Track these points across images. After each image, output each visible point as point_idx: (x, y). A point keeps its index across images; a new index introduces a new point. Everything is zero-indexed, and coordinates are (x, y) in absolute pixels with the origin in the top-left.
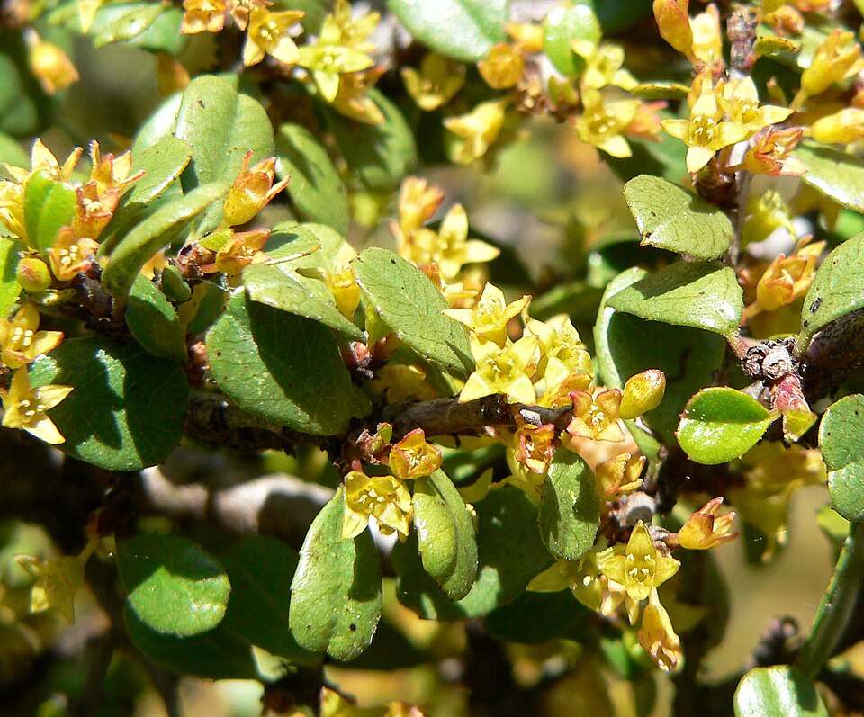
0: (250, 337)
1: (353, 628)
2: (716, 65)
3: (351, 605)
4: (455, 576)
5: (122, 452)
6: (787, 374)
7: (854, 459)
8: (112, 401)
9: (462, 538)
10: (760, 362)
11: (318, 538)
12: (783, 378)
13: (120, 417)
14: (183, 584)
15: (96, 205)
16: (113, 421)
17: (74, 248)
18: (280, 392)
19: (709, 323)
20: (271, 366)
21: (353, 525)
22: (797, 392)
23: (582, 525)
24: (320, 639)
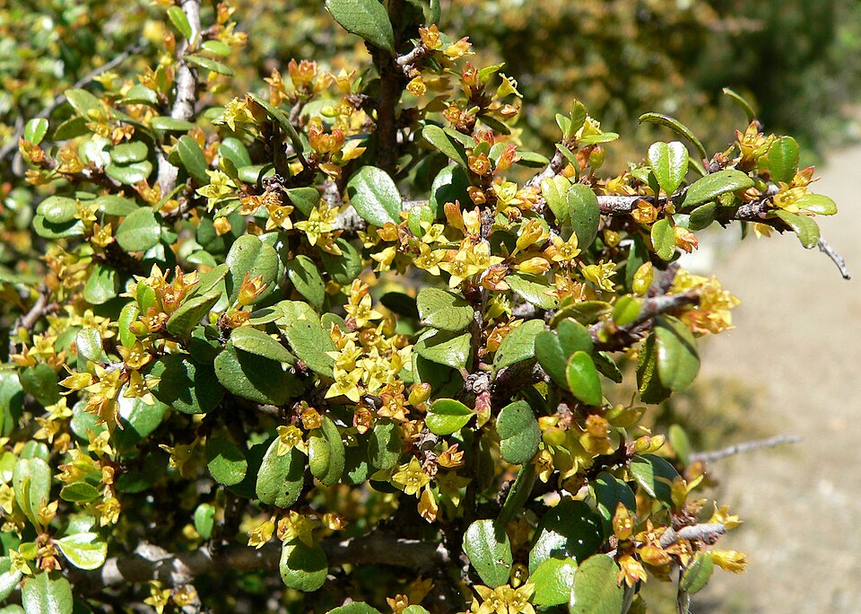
0: (237, 361)
1: (287, 494)
2: (475, 235)
3: (286, 483)
4: (328, 476)
5: (193, 406)
6: (483, 391)
7: (515, 434)
8: (188, 383)
9: (334, 456)
10: (472, 384)
11: (272, 452)
12: (482, 393)
13: (192, 390)
14: (228, 463)
15: (171, 296)
16: (189, 391)
17: (156, 317)
18: (252, 386)
19: (452, 363)
20: (247, 374)
21: (282, 450)
22: (488, 400)
23: (391, 454)
24: (270, 499)
